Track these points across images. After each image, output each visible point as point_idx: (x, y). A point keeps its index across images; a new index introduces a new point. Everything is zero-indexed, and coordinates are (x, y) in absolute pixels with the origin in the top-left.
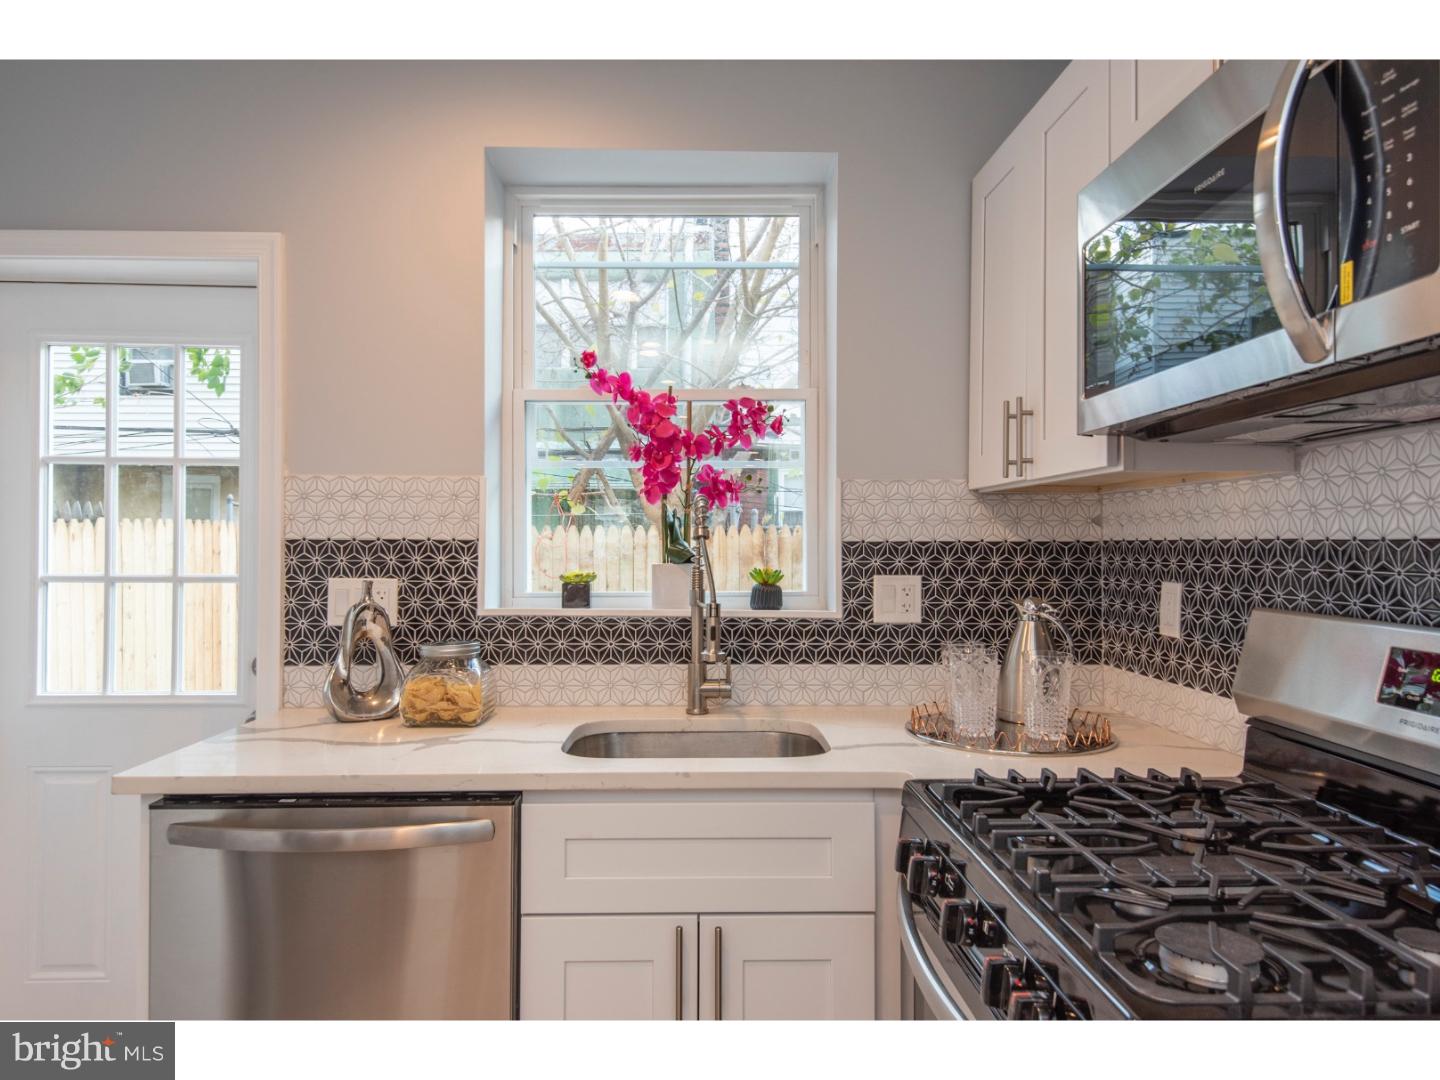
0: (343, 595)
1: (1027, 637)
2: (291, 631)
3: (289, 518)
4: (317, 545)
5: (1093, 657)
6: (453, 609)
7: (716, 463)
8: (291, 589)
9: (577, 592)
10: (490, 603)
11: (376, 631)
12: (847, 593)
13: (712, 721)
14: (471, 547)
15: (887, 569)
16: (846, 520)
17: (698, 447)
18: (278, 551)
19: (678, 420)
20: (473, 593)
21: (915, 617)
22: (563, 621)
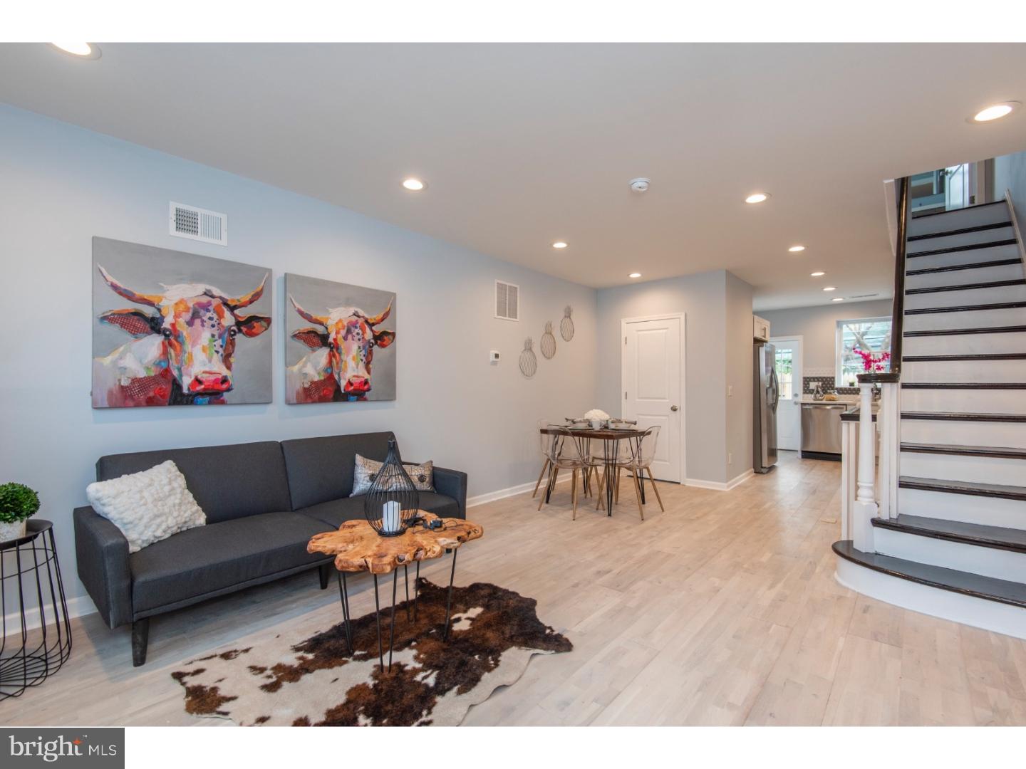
0: (813, 385)
2: (804, 389)
3: (804, 374)
4: (808, 378)
6: (831, 387)
7: (879, 364)
8: (804, 383)
9: (852, 384)
10: (837, 385)
11: (820, 389)
14: (834, 378)
17: (875, 362)
18: (802, 379)
19: (872, 358)
20: (834, 384)
22: (850, 389)
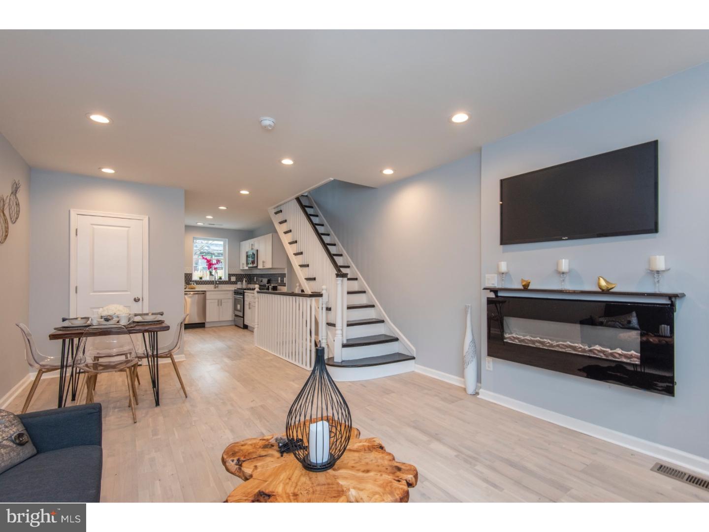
1: (244, 281)
5: (251, 284)
6: (190, 280)
9: (201, 278)
10: (193, 279)
12: (229, 278)
13: (216, 289)
14: (191, 274)
15: (232, 276)
16: (228, 272)
17: (213, 265)
19: (211, 262)
20: (191, 278)
21: (235, 280)
22: (200, 281)
